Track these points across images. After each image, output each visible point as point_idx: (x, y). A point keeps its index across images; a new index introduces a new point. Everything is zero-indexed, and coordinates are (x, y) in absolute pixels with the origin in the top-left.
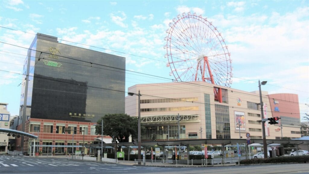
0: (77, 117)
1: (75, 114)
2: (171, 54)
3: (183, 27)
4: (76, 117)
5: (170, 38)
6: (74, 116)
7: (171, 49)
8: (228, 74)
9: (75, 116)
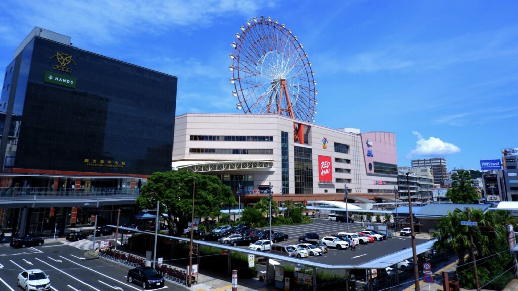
0: (98, 165)
1: (95, 161)
2: (239, 78)
3: (255, 39)
4: (96, 165)
5: (238, 56)
6: (91, 164)
7: (239, 72)
8: (310, 99)
9: (94, 165)
